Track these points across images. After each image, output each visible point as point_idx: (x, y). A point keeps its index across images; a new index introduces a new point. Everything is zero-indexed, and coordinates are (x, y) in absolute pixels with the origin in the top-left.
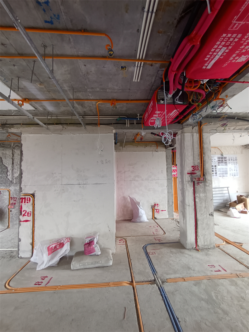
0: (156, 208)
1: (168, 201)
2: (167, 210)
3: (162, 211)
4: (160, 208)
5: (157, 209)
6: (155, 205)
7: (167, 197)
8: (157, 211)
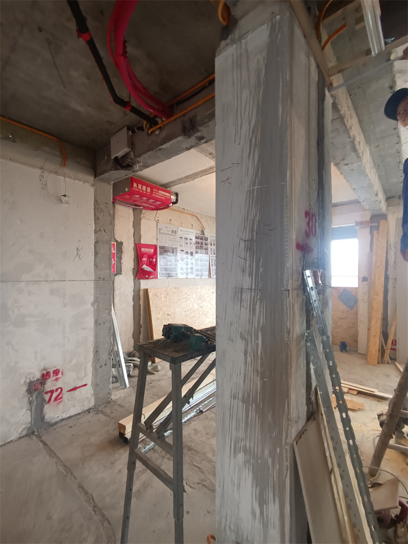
0: (50, 385)
1: (96, 352)
2: (89, 383)
3: (75, 389)
4: (67, 380)
5: (52, 392)
6: (45, 376)
7: (91, 339)
8: (55, 395)
